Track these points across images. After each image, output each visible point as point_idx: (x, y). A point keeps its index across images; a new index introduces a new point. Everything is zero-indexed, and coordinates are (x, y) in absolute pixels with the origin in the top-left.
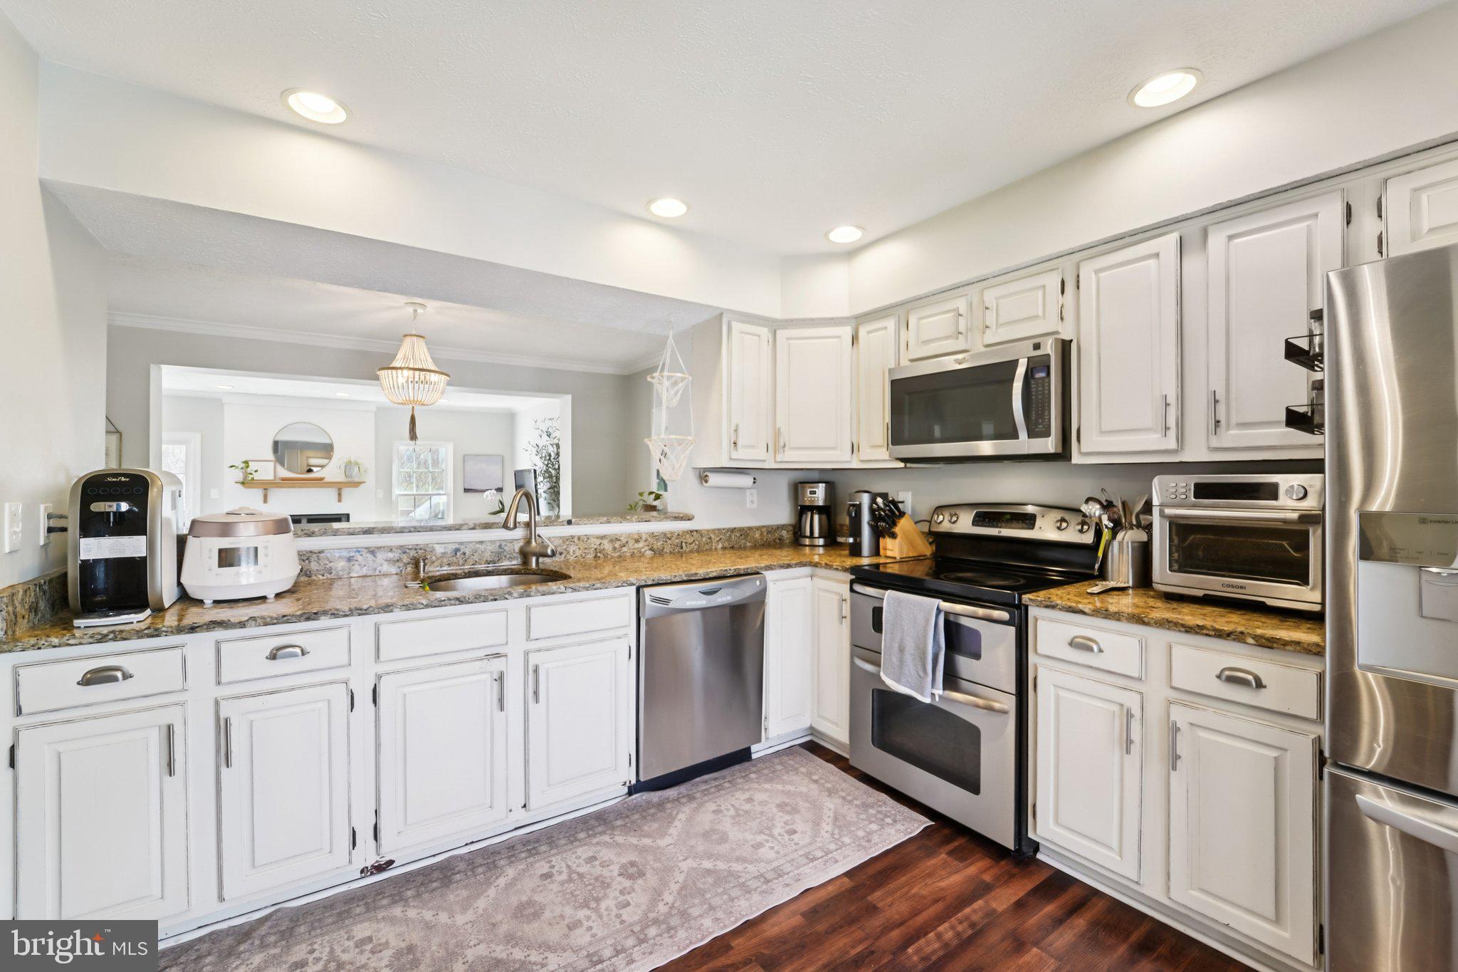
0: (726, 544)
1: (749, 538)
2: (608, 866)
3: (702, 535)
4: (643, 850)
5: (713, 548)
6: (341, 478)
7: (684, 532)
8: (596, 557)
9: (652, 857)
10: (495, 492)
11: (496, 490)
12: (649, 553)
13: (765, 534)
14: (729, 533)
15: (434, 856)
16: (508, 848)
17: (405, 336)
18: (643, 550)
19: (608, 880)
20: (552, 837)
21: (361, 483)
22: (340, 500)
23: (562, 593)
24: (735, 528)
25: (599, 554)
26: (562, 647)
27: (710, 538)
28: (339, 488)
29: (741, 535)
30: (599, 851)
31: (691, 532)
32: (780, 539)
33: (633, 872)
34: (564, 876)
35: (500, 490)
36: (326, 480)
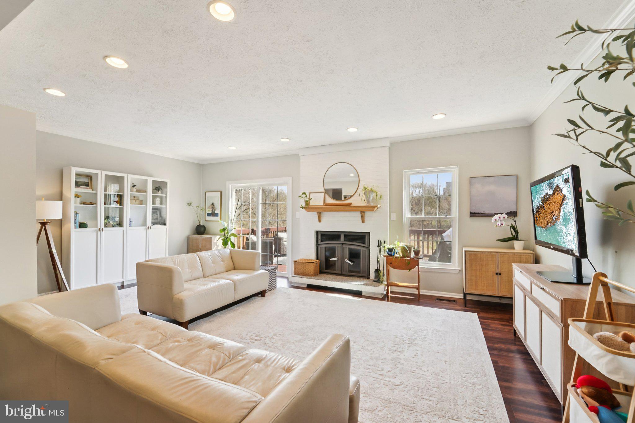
6: (364, 204)
10: (506, 216)
11: (507, 214)
21: (375, 207)
22: (363, 222)
28: (363, 211)
35: (513, 214)
36: (352, 205)
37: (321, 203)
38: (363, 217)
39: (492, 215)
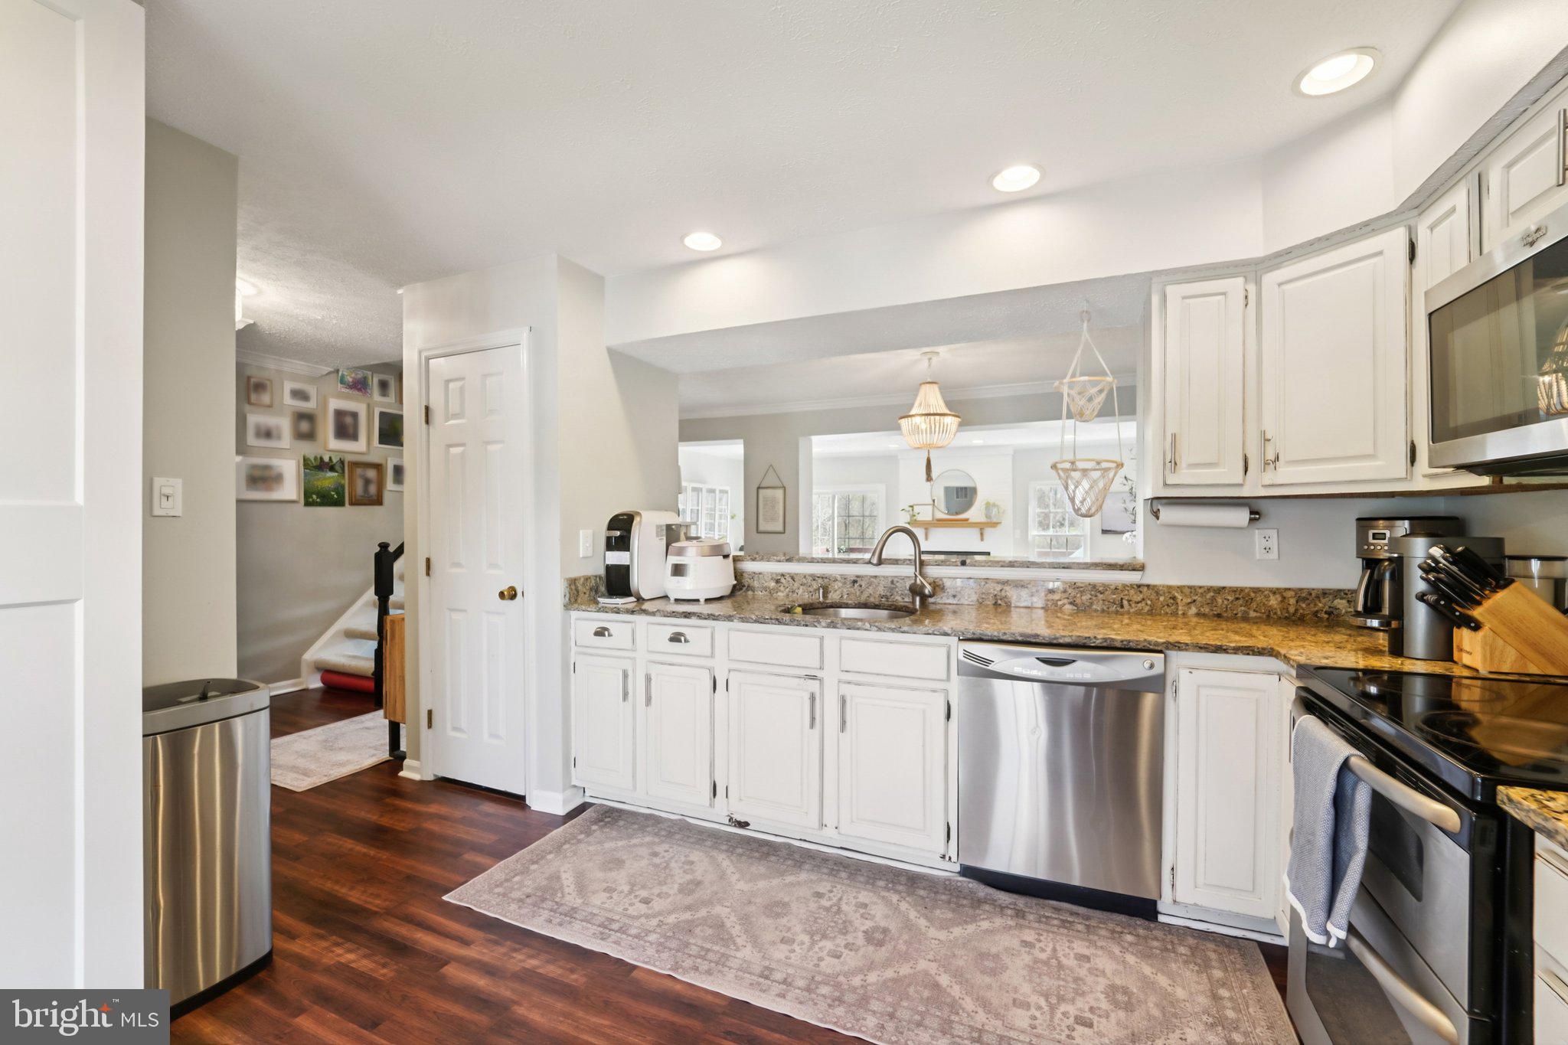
0: (1206, 610)
1: (1254, 605)
2: (867, 919)
3: (1157, 593)
4: (908, 926)
5: (1180, 613)
6: (983, 519)
7: (1125, 586)
8: (996, 604)
9: (907, 937)
12: (1068, 608)
13: (1292, 601)
14: (1212, 594)
15: (776, 835)
16: (823, 860)
17: (921, 384)
18: (1060, 603)
19: (850, 929)
20: (860, 870)
21: (998, 523)
22: (982, 540)
23: (866, 630)
24: (1224, 588)
25: (999, 602)
26: (869, 685)
27: (1174, 598)
28: (982, 528)
29: (1237, 599)
30: (875, 903)
31: (1139, 586)
32: (1329, 613)
33: (876, 938)
34: (827, 904)
36: (970, 521)
37: (929, 518)
38: (982, 534)
39: (1123, 533)
